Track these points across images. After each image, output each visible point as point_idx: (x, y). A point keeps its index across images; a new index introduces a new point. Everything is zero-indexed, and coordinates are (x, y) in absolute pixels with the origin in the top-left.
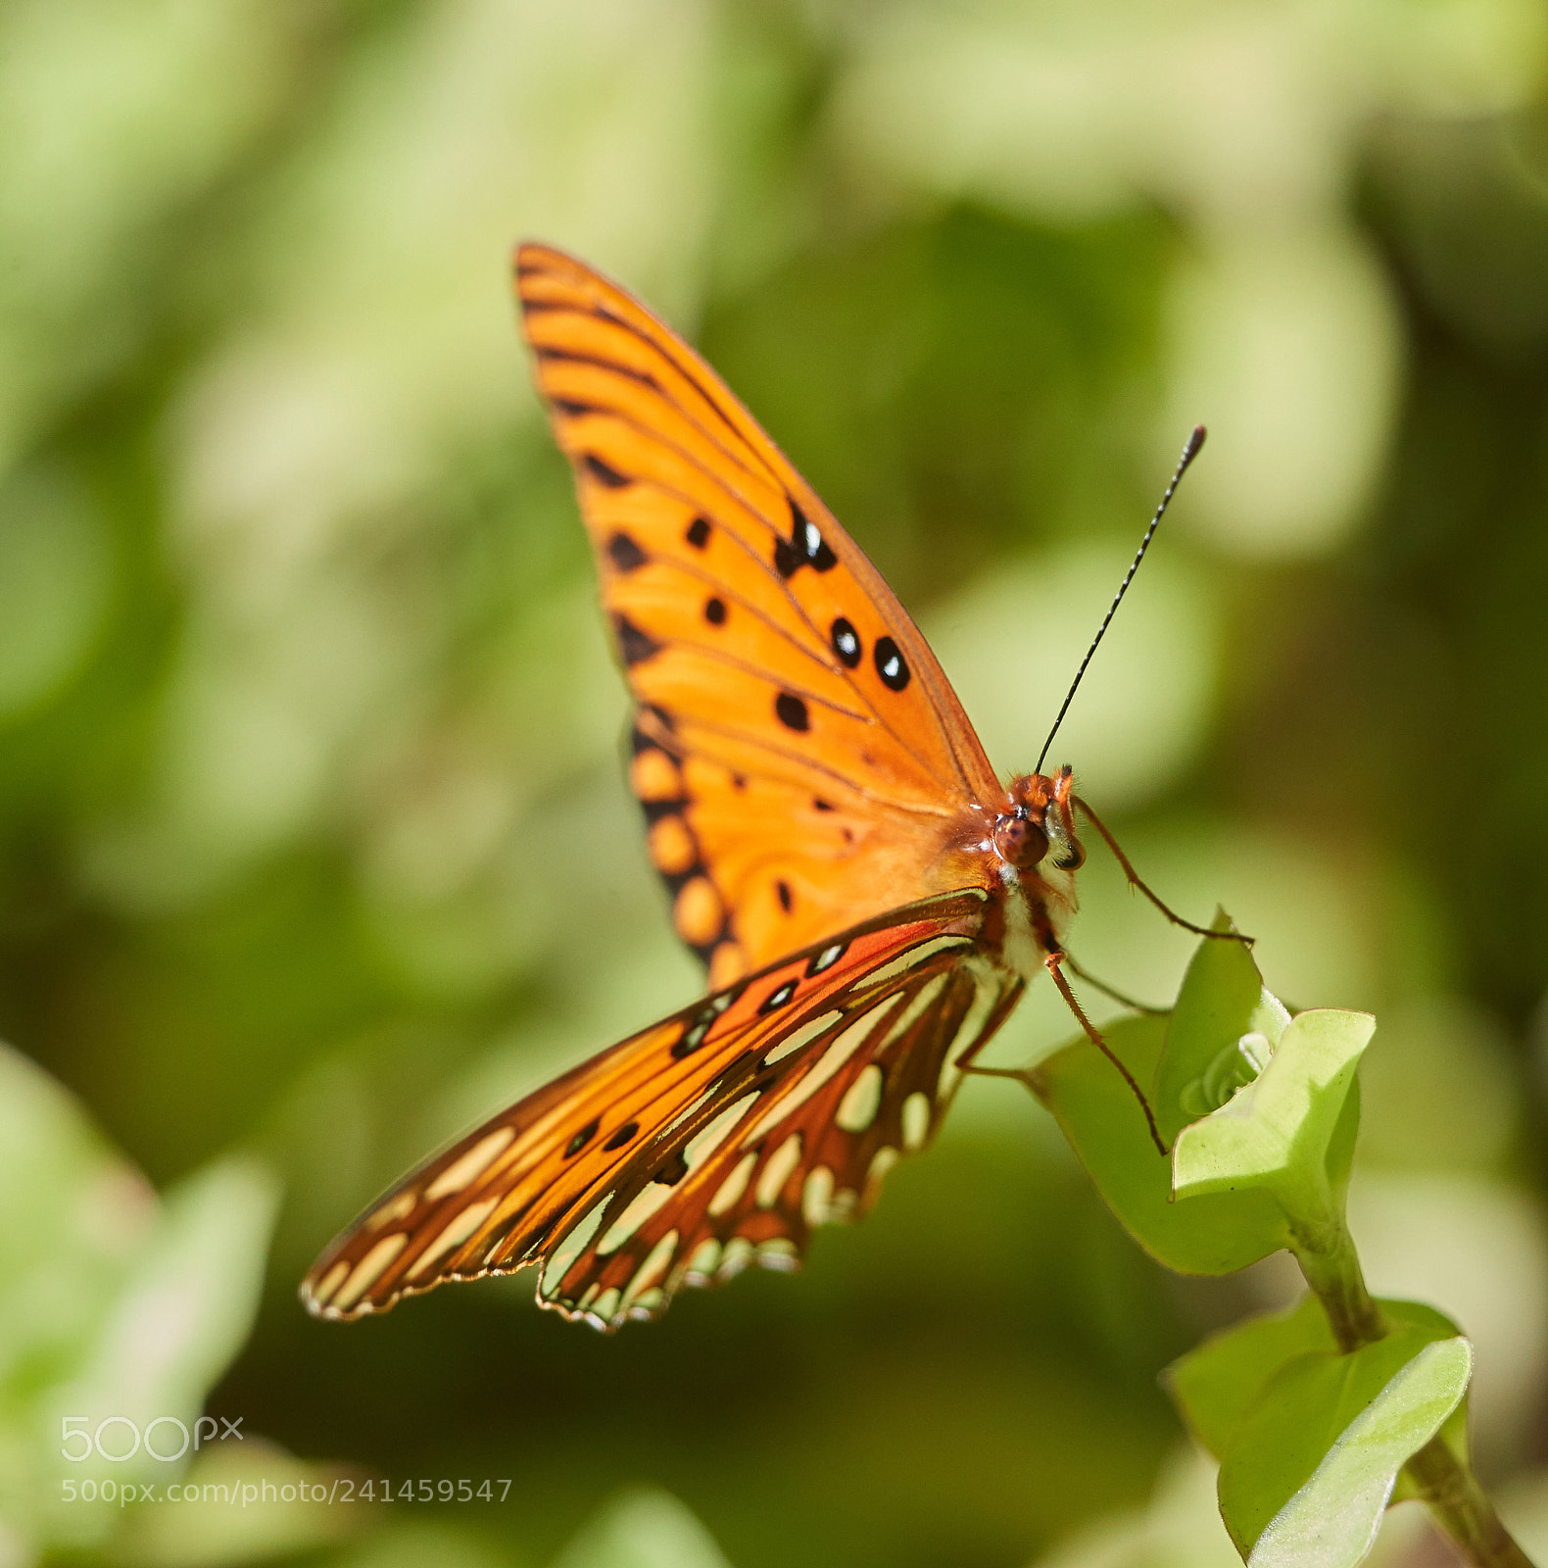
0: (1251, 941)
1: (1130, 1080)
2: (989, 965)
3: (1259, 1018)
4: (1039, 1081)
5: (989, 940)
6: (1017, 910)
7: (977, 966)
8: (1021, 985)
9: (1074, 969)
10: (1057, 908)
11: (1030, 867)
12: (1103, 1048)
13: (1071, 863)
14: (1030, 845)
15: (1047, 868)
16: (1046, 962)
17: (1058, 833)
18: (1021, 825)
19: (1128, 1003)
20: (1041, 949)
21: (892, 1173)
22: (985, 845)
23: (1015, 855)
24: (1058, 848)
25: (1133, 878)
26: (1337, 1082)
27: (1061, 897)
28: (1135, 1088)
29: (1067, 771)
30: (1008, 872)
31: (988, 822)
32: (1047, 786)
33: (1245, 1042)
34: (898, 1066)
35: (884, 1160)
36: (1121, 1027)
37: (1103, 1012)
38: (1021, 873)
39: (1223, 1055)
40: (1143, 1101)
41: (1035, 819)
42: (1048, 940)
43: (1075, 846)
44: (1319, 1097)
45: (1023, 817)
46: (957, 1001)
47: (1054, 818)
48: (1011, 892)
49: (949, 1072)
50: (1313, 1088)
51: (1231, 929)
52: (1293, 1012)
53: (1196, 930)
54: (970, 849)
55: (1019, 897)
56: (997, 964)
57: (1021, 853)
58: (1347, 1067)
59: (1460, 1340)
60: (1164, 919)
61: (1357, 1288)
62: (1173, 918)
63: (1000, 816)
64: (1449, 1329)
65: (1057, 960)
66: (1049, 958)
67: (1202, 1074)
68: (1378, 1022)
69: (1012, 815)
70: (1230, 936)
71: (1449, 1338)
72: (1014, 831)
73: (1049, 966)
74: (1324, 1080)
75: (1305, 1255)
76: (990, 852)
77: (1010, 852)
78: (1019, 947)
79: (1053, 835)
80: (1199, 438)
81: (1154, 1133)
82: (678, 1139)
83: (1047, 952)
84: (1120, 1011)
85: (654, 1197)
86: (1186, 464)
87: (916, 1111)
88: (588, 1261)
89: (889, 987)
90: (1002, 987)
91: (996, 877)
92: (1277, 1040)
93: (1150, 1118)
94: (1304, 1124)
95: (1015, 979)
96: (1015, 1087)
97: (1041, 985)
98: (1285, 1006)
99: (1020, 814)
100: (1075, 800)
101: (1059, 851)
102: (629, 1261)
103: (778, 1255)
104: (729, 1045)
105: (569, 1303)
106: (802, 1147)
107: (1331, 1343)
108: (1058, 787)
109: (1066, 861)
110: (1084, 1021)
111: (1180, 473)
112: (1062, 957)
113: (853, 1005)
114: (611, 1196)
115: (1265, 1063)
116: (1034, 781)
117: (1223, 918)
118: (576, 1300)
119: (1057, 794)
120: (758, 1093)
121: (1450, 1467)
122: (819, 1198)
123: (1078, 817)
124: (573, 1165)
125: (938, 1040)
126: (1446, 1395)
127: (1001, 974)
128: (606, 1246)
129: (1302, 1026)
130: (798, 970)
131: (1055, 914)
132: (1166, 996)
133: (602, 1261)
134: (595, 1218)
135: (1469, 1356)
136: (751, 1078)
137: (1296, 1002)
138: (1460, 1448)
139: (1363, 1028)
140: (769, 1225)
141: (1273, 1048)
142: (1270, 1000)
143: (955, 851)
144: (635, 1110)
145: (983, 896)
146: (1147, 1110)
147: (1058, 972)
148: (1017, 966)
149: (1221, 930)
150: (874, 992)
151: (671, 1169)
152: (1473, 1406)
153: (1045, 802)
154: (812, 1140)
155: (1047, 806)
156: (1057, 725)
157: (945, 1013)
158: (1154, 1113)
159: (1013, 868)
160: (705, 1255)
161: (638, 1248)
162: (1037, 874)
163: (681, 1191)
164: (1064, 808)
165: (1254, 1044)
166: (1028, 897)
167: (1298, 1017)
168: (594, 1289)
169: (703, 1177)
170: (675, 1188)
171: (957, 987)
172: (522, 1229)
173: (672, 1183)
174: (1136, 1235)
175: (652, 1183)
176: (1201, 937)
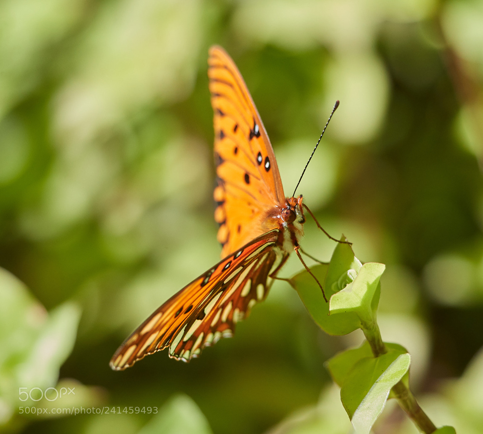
0: (351, 244)
1: (318, 282)
2: (279, 249)
3: (353, 265)
4: (292, 282)
5: (279, 243)
6: (287, 234)
7: (276, 249)
8: (288, 255)
9: (302, 251)
10: (298, 234)
11: (291, 223)
12: (310, 273)
13: (302, 222)
14: (291, 217)
15: (296, 223)
16: (295, 249)
17: (299, 213)
18: (289, 211)
19: (316, 261)
20: (294, 246)
21: (254, 306)
22: (279, 217)
23: (287, 219)
24: (299, 217)
25: (319, 226)
26: (374, 283)
27: (299, 232)
28: (319, 284)
29: (301, 196)
30: (285, 224)
31: (280, 210)
32: (296, 201)
33: (349, 271)
34: (255, 278)
35: (252, 303)
36: (315, 267)
37: (310, 263)
38: (288, 224)
39: (343, 275)
40: (321, 287)
41: (293, 209)
42: (295, 243)
43: (303, 216)
44: (370, 287)
45: (289, 209)
46: (272, 259)
47: (298, 209)
48: (285, 229)
49: (269, 280)
50: (368, 284)
51: (346, 240)
52: (363, 264)
53: (336, 241)
54: (275, 217)
55: (287, 231)
56: (282, 249)
57: (289, 219)
58: (377, 279)
59: (407, 354)
60: (328, 238)
61: (379, 339)
62: (330, 237)
63: (283, 209)
64: (405, 351)
65: (298, 248)
66: (295, 248)
67: (337, 280)
68: (386, 267)
69: (286, 208)
70: (345, 243)
71: (404, 353)
72: (287, 213)
73: (295, 250)
74: (371, 282)
75: (365, 330)
76: (280, 219)
77: (286, 218)
78: (287, 244)
79: (297, 214)
80: (338, 104)
81: (324, 296)
82: (203, 307)
83: (295, 246)
84: (314, 263)
85: (197, 324)
86: (334, 111)
87: (260, 289)
88: (181, 344)
89: (254, 258)
90: (283, 255)
91: (281, 225)
92: (358, 271)
93: (323, 292)
94: (365, 295)
95: (286, 254)
96: (286, 283)
97: (294, 255)
98: (361, 262)
99: (288, 208)
100: (304, 205)
101: (299, 218)
102: (191, 342)
103: (227, 334)
104: (215, 281)
105: (177, 356)
106: (233, 305)
107: (372, 355)
108: (299, 201)
109: (301, 221)
110: (305, 265)
111: (333, 113)
112: (299, 248)
113: (245, 264)
114: (186, 325)
115: (355, 277)
116: (292, 199)
117: (344, 237)
118: (179, 355)
119: (299, 202)
120: (222, 292)
121: (404, 389)
122: (237, 316)
123: (304, 209)
124: (177, 319)
125: (266, 270)
126: (404, 369)
127: (283, 252)
128: (185, 339)
129: (365, 267)
130: (232, 258)
131: (298, 236)
132: (327, 258)
133: (185, 343)
134: (183, 331)
135: (410, 359)
136: (221, 288)
137: (363, 261)
138: (407, 384)
139: (381, 268)
140: (225, 326)
141: (357, 273)
142: (356, 260)
143: (270, 218)
144: (192, 302)
145: (278, 231)
146: (322, 290)
147: (298, 252)
148: (287, 250)
149: (342, 241)
150: (251, 260)
151: (201, 315)
152: (411, 372)
153: (295, 204)
154: (235, 302)
155: (295, 206)
156: (299, 183)
157: (268, 262)
158: (324, 291)
159: (286, 223)
160: (210, 338)
161: (194, 338)
162: (293, 225)
163: (204, 321)
164: (300, 206)
165: (351, 272)
166: (290, 231)
167: (364, 265)
168: (183, 351)
169: (209, 317)
170: (202, 321)
171: (271, 256)
172: (165, 338)
173: (201, 319)
174: (319, 324)
175: (197, 320)
176: (338, 243)
